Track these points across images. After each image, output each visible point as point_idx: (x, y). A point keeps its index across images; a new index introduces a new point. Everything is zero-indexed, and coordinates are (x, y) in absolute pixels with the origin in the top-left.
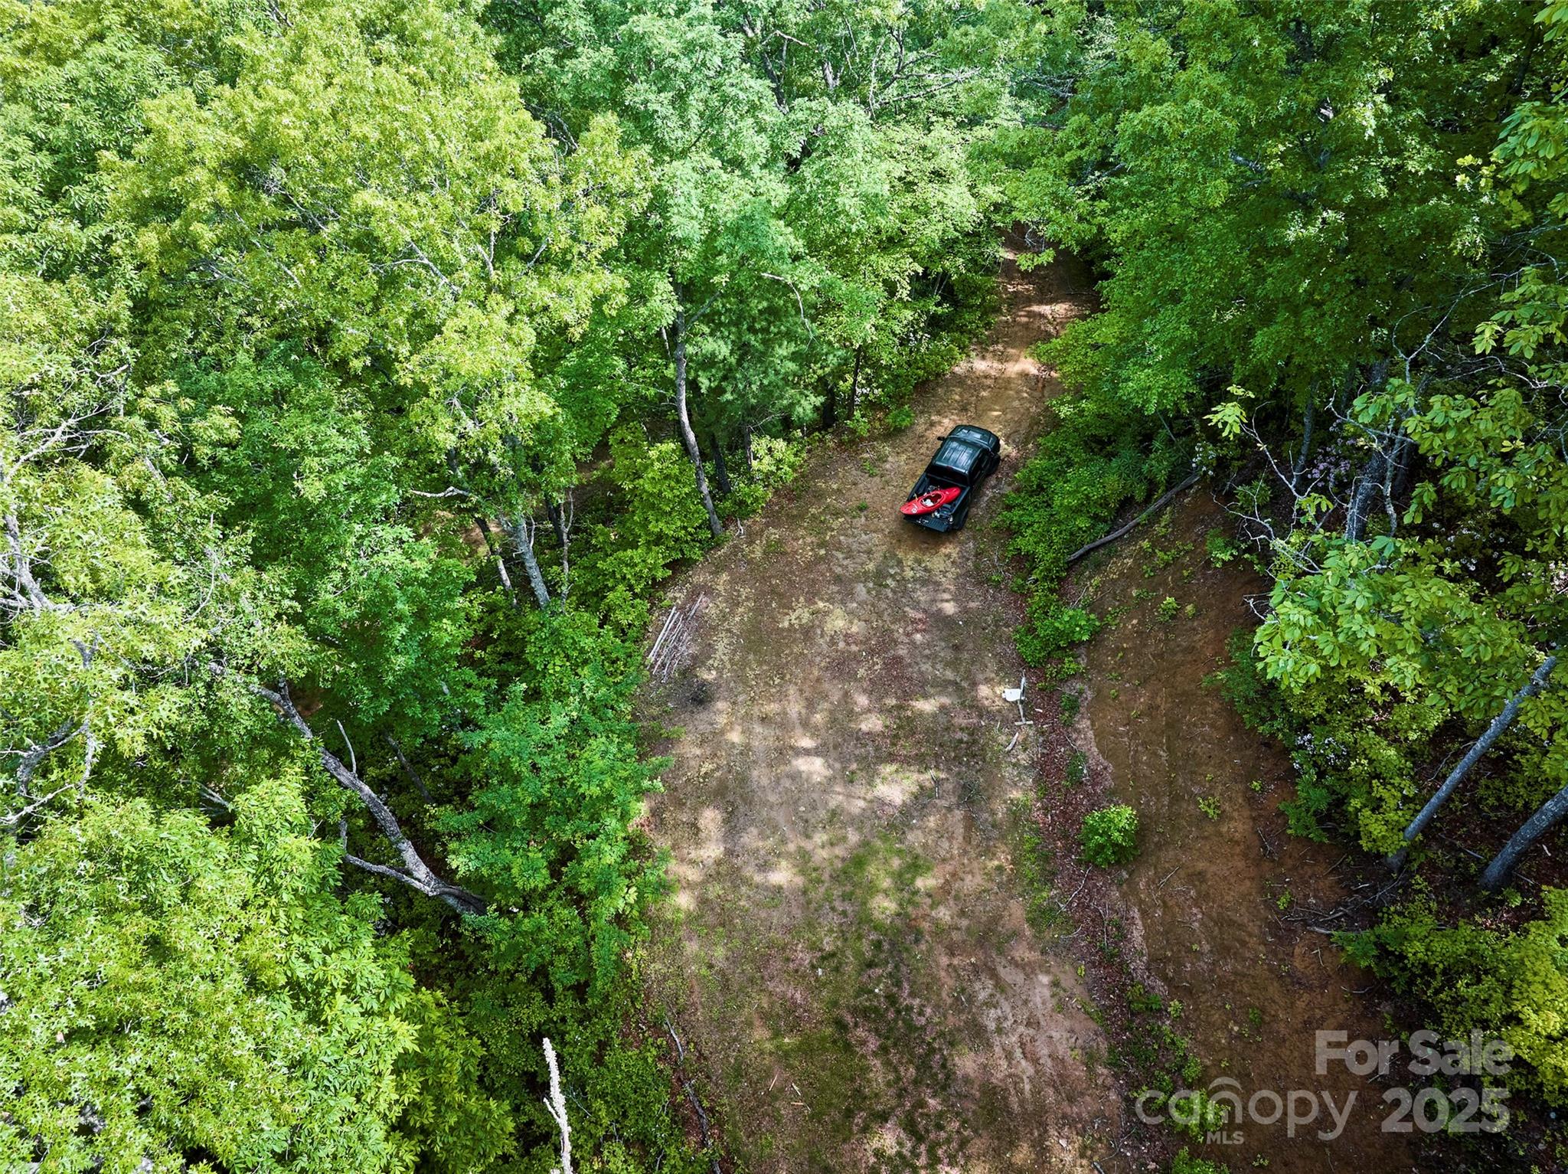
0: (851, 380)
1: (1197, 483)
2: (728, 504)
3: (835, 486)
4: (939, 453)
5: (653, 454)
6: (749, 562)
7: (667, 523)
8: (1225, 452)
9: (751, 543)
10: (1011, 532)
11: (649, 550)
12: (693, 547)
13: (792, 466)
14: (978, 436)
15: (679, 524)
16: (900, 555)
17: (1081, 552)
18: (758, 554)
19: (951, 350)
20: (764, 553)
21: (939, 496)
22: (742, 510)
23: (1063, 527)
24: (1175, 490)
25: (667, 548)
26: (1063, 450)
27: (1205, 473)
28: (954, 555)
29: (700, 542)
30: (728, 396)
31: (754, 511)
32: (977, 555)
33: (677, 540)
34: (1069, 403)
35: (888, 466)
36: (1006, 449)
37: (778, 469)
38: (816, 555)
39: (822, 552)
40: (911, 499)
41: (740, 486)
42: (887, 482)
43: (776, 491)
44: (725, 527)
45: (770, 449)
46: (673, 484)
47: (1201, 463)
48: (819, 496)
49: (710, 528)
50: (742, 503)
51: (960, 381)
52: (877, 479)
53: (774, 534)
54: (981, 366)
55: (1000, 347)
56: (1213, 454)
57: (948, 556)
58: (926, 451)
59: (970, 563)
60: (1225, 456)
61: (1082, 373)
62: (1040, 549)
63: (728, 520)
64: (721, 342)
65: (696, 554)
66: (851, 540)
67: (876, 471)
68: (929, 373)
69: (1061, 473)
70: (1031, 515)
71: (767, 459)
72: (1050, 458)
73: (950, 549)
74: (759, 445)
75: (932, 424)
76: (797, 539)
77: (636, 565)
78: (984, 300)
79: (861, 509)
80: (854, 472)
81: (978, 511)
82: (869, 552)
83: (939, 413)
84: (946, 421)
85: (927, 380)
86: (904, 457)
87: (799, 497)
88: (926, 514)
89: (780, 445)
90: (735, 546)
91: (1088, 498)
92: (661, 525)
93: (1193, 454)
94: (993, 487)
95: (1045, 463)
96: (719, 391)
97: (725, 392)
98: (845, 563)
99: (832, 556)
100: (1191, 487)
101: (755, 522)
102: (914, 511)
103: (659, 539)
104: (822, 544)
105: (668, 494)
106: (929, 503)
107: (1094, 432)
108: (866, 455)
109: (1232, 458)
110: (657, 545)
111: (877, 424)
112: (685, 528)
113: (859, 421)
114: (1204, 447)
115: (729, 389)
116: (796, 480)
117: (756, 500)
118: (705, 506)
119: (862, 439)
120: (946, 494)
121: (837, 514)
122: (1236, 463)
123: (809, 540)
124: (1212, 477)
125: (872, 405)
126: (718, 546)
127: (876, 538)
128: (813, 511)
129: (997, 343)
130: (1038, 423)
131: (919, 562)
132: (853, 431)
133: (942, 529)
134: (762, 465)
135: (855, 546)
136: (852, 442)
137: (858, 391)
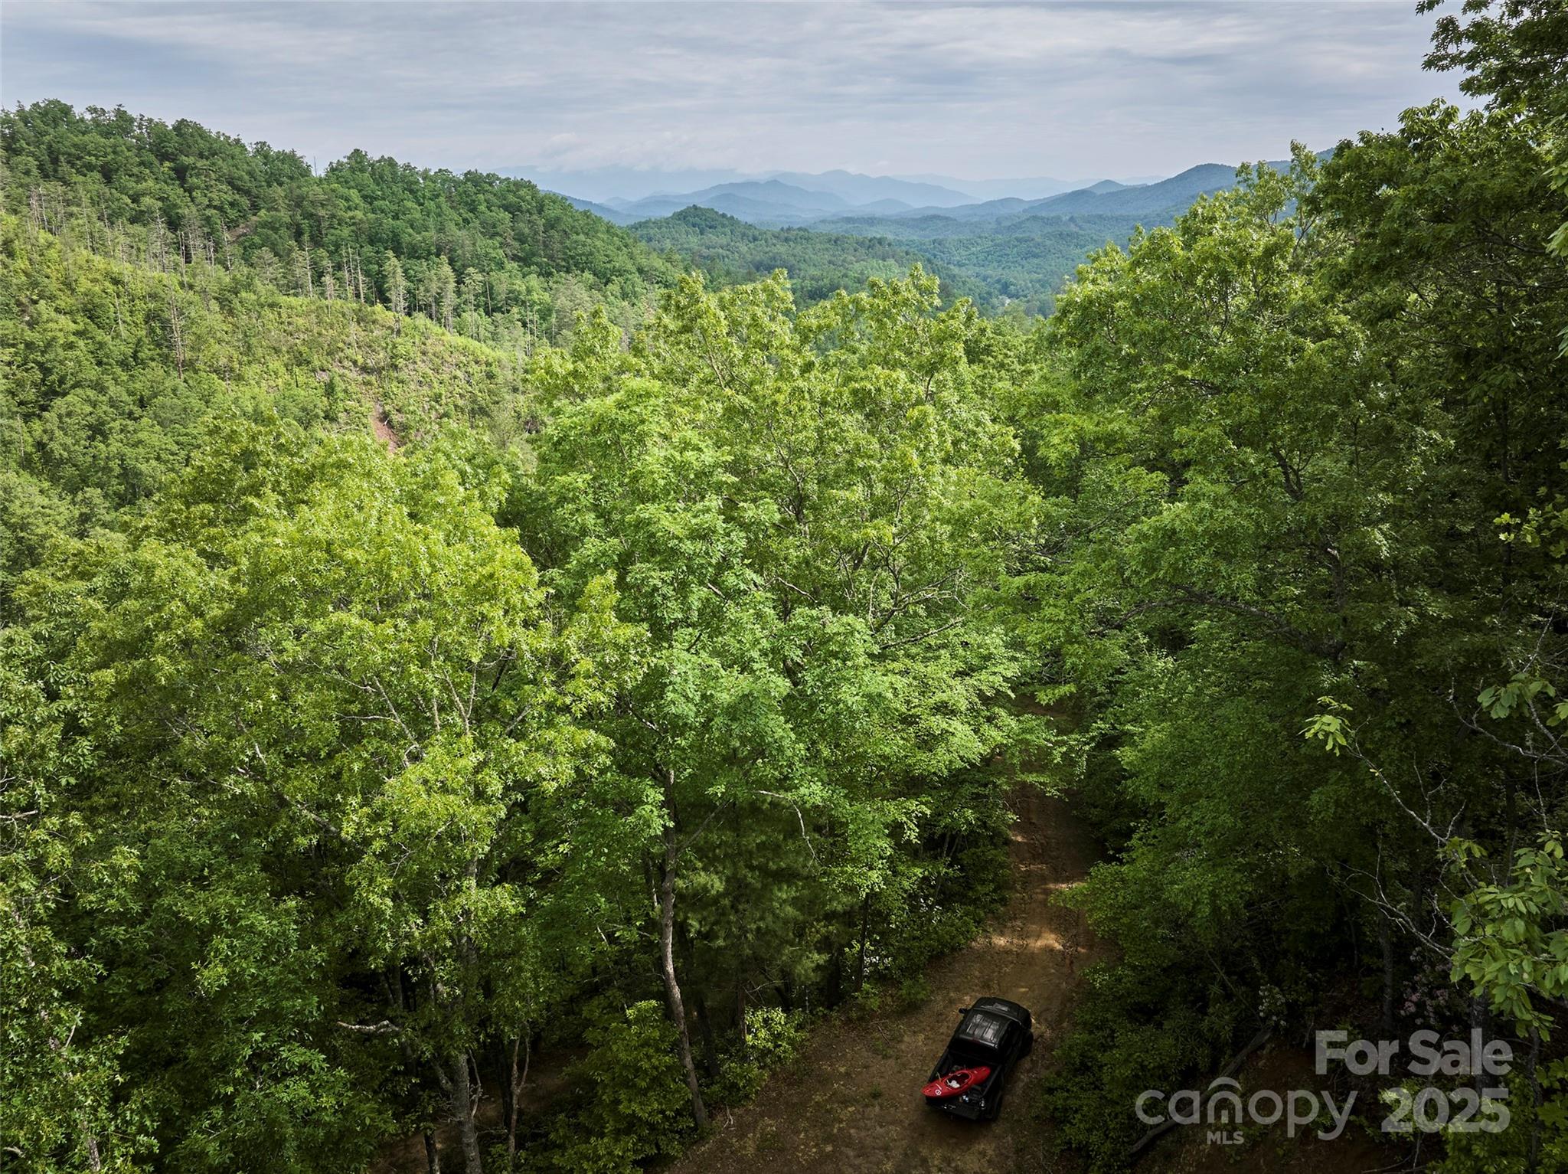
0: (858, 947)
1: (1269, 1040)
2: (716, 1088)
3: (842, 1070)
4: (962, 1027)
5: (630, 1013)
6: (739, 1161)
7: (641, 1103)
8: (1294, 996)
9: (742, 1136)
10: (1057, 1119)
11: (617, 1140)
12: (671, 1140)
13: (791, 1042)
14: (1005, 1009)
15: (656, 1105)
16: (925, 1152)
17: (1144, 1140)
18: (750, 1151)
19: (966, 924)
20: (758, 1149)
21: (965, 1076)
22: (734, 1094)
23: (1119, 1109)
24: (1244, 1052)
25: (640, 1140)
26: (1105, 1021)
27: (1277, 1023)
28: (990, 1152)
29: (680, 1132)
30: (721, 942)
31: (747, 1097)
32: (1018, 1151)
33: (653, 1127)
34: (1104, 970)
35: (903, 1047)
36: (1037, 1027)
37: (777, 1046)
38: (821, 1151)
39: (829, 1148)
40: (933, 1079)
41: (730, 1067)
42: (904, 1065)
43: (774, 1075)
44: (711, 1116)
45: (766, 1021)
46: (651, 1051)
47: (1269, 1014)
48: (824, 1081)
49: (693, 1115)
50: (734, 1086)
51: (980, 957)
52: (891, 1062)
53: (770, 1125)
54: (1001, 941)
55: (1019, 923)
56: (1281, 999)
57: (983, 1154)
58: (947, 1031)
59: (1010, 1163)
60: (1296, 1001)
61: (1114, 919)
62: (1093, 1138)
63: (714, 1107)
64: (714, 876)
65: (674, 1148)
66: (863, 1134)
67: (890, 1052)
68: (944, 946)
69: (1104, 1048)
70: (1078, 1098)
71: (763, 1033)
72: (1091, 1032)
73: (986, 1146)
74: (754, 1018)
75: (951, 1002)
76: (798, 1133)
77: (600, 1158)
78: (996, 875)
79: (875, 1096)
80: (865, 1054)
81: (1014, 1097)
82: (886, 1148)
83: (957, 989)
84: (967, 998)
85: (942, 953)
86: (922, 1037)
87: (801, 1081)
88: (951, 1097)
89: (778, 1015)
90: (723, 1141)
91: (1143, 1068)
92: (635, 1106)
93: (1258, 1001)
94: (1029, 1071)
95: (1086, 1036)
96: (709, 936)
97: (717, 938)
98: (857, 1162)
99: (841, 1153)
100: (1262, 1047)
101: (748, 1111)
102: (938, 1093)
103: (631, 1124)
104: (829, 1139)
105: (645, 1065)
106: (955, 1084)
107: (1136, 999)
108: (876, 1035)
109: (1305, 1004)
110: (628, 1134)
111: (889, 999)
112: (662, 1112)
113: (870, 994)
114: (1270, 990)
115: (722, 934)
116: (796, 1061)
117: (750, 1081)
118: (687, 1084)
119: (872, 1014)
120: (975, 1074)
121: (845, 1102)
122: (1310, 1009)
123: (811, 1133)
124: (1285, 1029)
125: (881, 978)
126: (702, 1139)
127: (894, 1131)
128: (818, 1098)
129: (1015, 919)
130: (1071, 1000)
131: (948, 1161)
132: (862, 1008)
133: (973, 1117)
134: (757, 1038)
135: (868, 1141)
136: (861, 1019)
137: (867, 960)
